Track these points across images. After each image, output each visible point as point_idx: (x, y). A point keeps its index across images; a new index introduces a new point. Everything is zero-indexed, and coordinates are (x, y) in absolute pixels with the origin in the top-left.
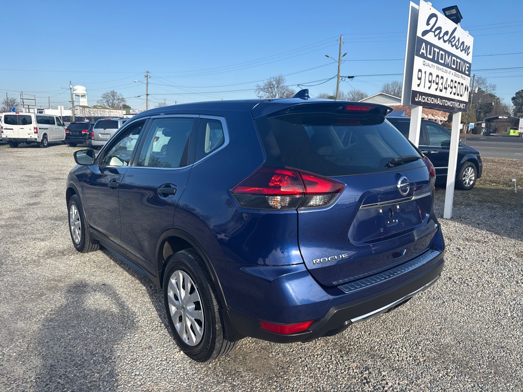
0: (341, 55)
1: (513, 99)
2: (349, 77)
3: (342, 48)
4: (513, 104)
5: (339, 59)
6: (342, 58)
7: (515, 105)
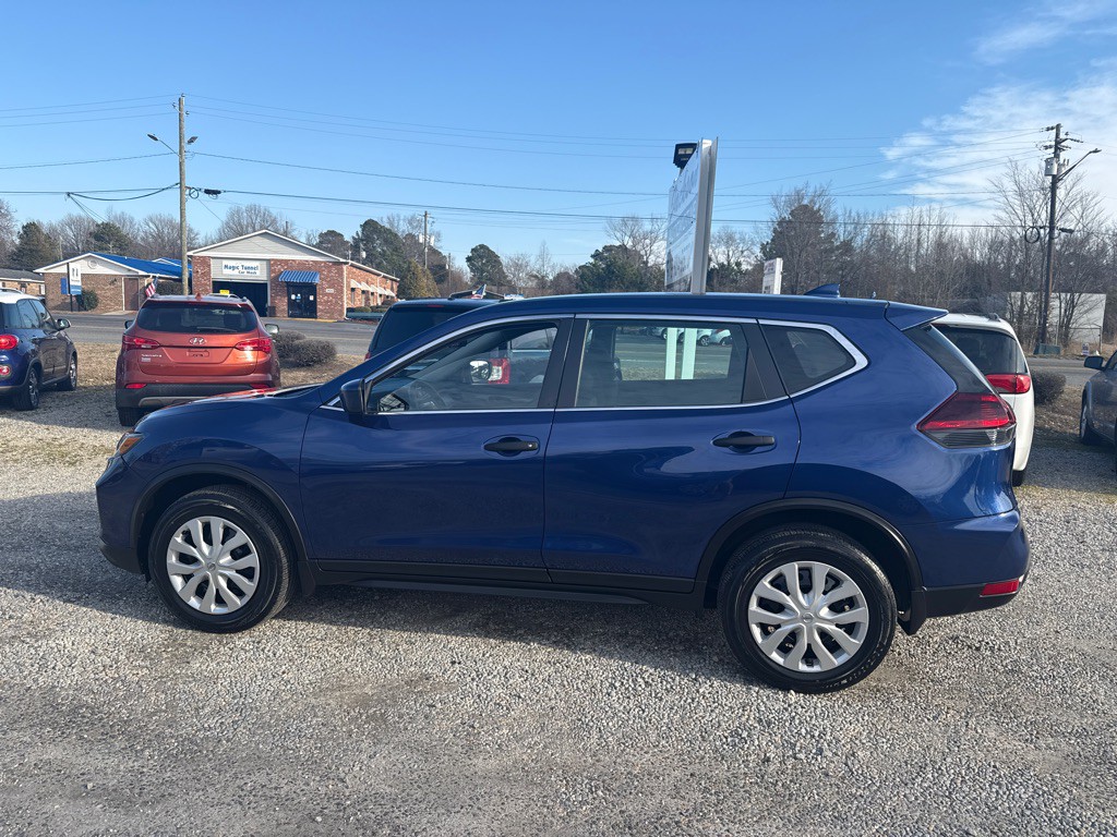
0: (185, 142)
1: (469, 259)
2: (207, 192)
3: (185, 124)
4: (469, 270)
5: (181, 147)
6: (187, 147)
7: (472, 270)
